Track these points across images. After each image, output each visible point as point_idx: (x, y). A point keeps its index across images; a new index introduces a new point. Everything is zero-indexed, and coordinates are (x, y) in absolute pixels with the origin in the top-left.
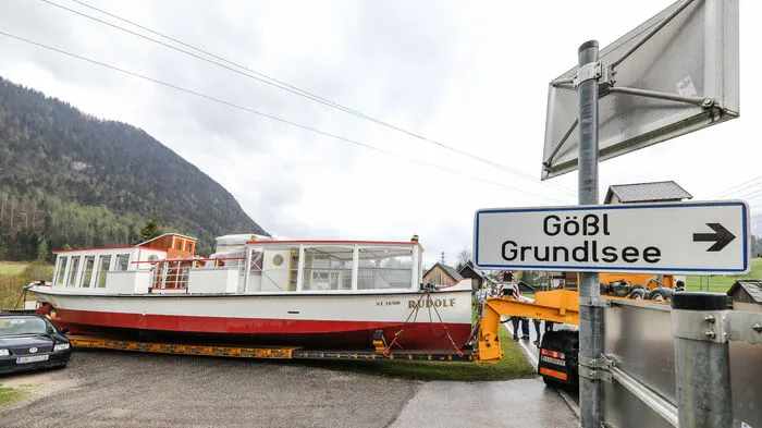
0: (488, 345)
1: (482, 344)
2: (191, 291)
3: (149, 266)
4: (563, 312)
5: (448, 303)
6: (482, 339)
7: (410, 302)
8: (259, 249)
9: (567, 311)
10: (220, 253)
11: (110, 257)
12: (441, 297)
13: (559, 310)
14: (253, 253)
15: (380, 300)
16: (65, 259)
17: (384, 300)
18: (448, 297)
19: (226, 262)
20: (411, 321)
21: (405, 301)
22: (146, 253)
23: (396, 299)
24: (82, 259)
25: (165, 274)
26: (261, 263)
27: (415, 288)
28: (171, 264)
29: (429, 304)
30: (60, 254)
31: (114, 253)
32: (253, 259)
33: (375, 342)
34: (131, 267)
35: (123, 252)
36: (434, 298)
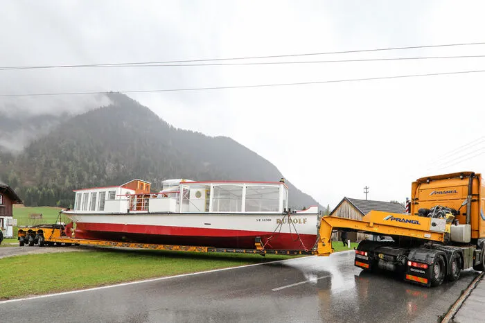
0: (324, 245)
1: (320, 245)
2: (150, 211)
3: (126, 198)
4: (371, 225)
5: (302, 221)
6: (321, 241)
7: (277, 220)
8: (187, 187)
9: (374, 224)
10: (165, 190)
11: (104, 192)
12: (297, 217)
13: (369, 223)
14: (184, 190)
15: (258, 218)
16: (80, 195)
17: (262, 218)
18: (302, 218)
19: (169, 195)
20: (277, 231)
21: (274, 219)
22: (125, 191)
23: (269, 218)
24: (90, 194)
25: (135, 203)
26: (188, 196)
27: (281, 211)
28: (138, 196)
29: (290, 221)
30: (78, 192)
31: (107, 190)
32: (184, 194)
33: (256, 244)
34: (117, 198)
35: (111, 189)
36: (293, 218)
